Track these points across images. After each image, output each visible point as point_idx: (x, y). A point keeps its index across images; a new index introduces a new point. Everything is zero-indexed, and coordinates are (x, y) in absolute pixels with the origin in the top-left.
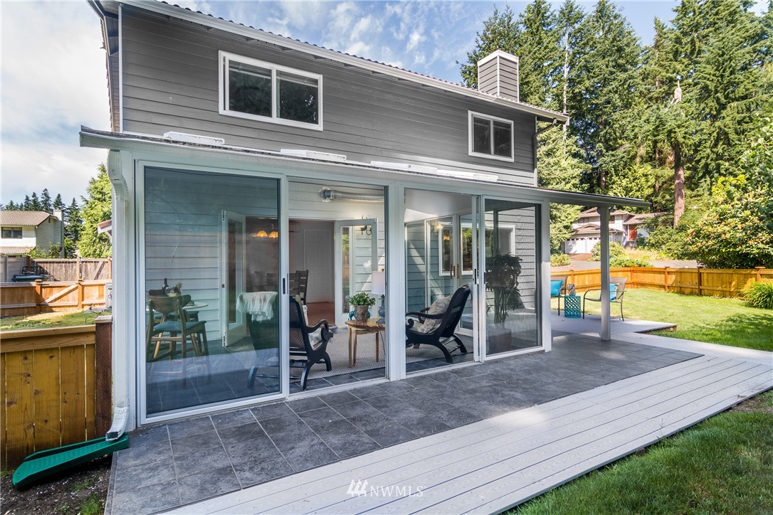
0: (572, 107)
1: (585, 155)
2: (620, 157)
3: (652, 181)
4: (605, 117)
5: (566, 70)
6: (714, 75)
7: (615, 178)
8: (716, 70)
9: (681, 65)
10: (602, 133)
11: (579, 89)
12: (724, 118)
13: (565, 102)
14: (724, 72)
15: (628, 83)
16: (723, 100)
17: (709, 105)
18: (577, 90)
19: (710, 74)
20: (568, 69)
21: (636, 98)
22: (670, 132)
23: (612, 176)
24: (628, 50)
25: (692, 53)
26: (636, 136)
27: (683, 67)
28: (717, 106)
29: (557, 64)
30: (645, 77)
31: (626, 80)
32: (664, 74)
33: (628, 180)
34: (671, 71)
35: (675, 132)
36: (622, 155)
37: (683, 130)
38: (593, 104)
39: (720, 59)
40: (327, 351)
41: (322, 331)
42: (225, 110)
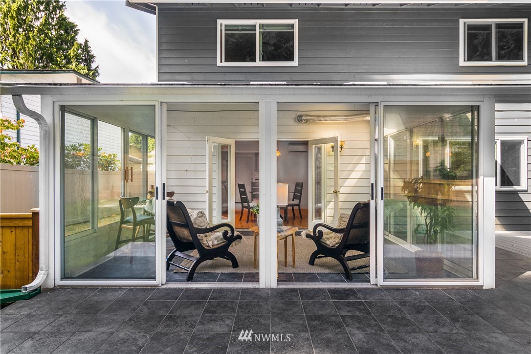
40: (230, 249)
41: (226, 233)
42: (221, 62)
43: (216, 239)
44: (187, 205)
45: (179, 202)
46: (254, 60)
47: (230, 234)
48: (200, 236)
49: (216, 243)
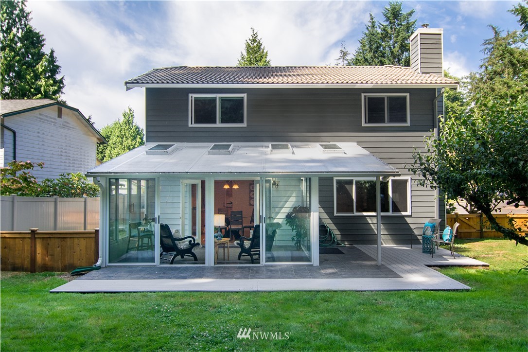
40: (193, 251)
41: (190, 241)
42: (192, 124)
43: (185, 245)
44: (170, 226)
45: (166, 225)
46: (215, 122)
47: (193, 242)
48: (177, 242)
49: (185, 247)
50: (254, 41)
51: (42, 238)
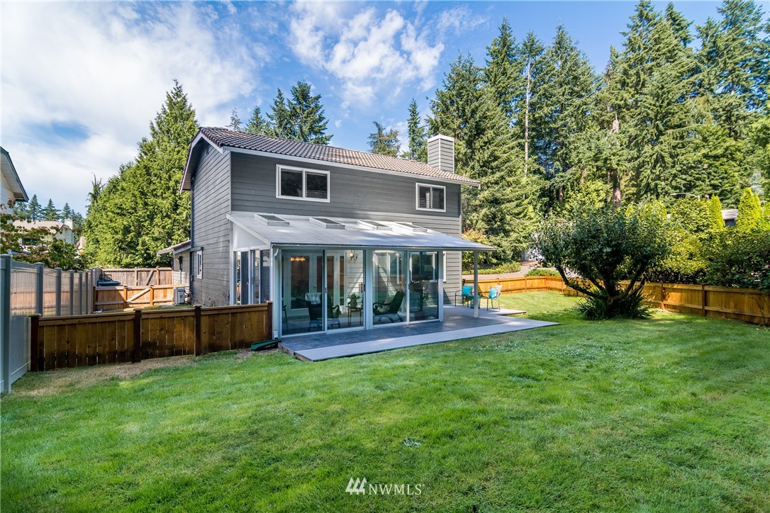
0: (533, 130)
1: (544, 172)
2: (567, 178)
3: (603, 195)
4: (562, 139)
5: (528, 96)
6: (654, 105)
7: (571, 193)
8: (657, 100)
9: (628, 94)
10: (559, 153)
11: (539, 113)
12: (662, 143)
13: (527, 124)
14: (662, 103)
15: (581, 109)
16: (661, 127)
17: (651, 131)
18: (537, 115)
19: (650, 104)
20: (530, 95)
21: (590, 121)
22: (606, 159)
23: (568, 191)
24: (582, 78)
25: (637, 84)
26: (580, 161)
27: (630, 96)
28: (656, 132)
29: (518, 93)
30: (598, 102)
31: (580, 106)
32: (613, 101)
33: (581, 194)
34: (620, 98)
35: (611, 160)
36: (569, 176)
37: (617, 158)
38: (550, 128)
39: (660, 91)
42: (279, 195)
46: (301, 196)
50: (177, 95)
51: (209, 315)
